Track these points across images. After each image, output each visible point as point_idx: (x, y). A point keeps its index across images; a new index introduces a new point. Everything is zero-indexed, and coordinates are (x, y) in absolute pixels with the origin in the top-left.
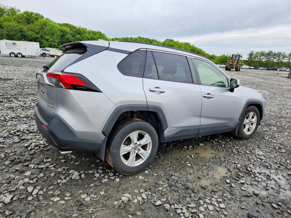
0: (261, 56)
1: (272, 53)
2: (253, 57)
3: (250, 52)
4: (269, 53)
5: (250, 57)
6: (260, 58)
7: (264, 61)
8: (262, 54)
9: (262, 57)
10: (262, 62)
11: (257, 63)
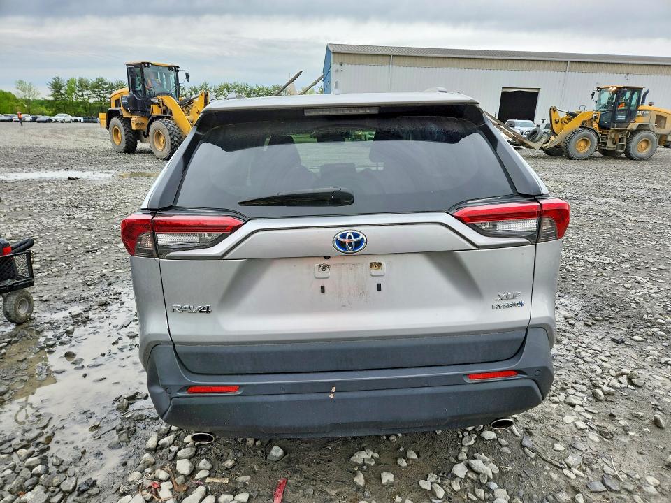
0: (82, 91)
1: (105, 84)
2: (63, 92)
3: (52, 81)
4: (98, 83)
5: (57, 92)
6: (83, 96)
7: (95, 103)
8: (83, 85)
9: (85, 93)
10: (90, 104)
11: (78, 106)
